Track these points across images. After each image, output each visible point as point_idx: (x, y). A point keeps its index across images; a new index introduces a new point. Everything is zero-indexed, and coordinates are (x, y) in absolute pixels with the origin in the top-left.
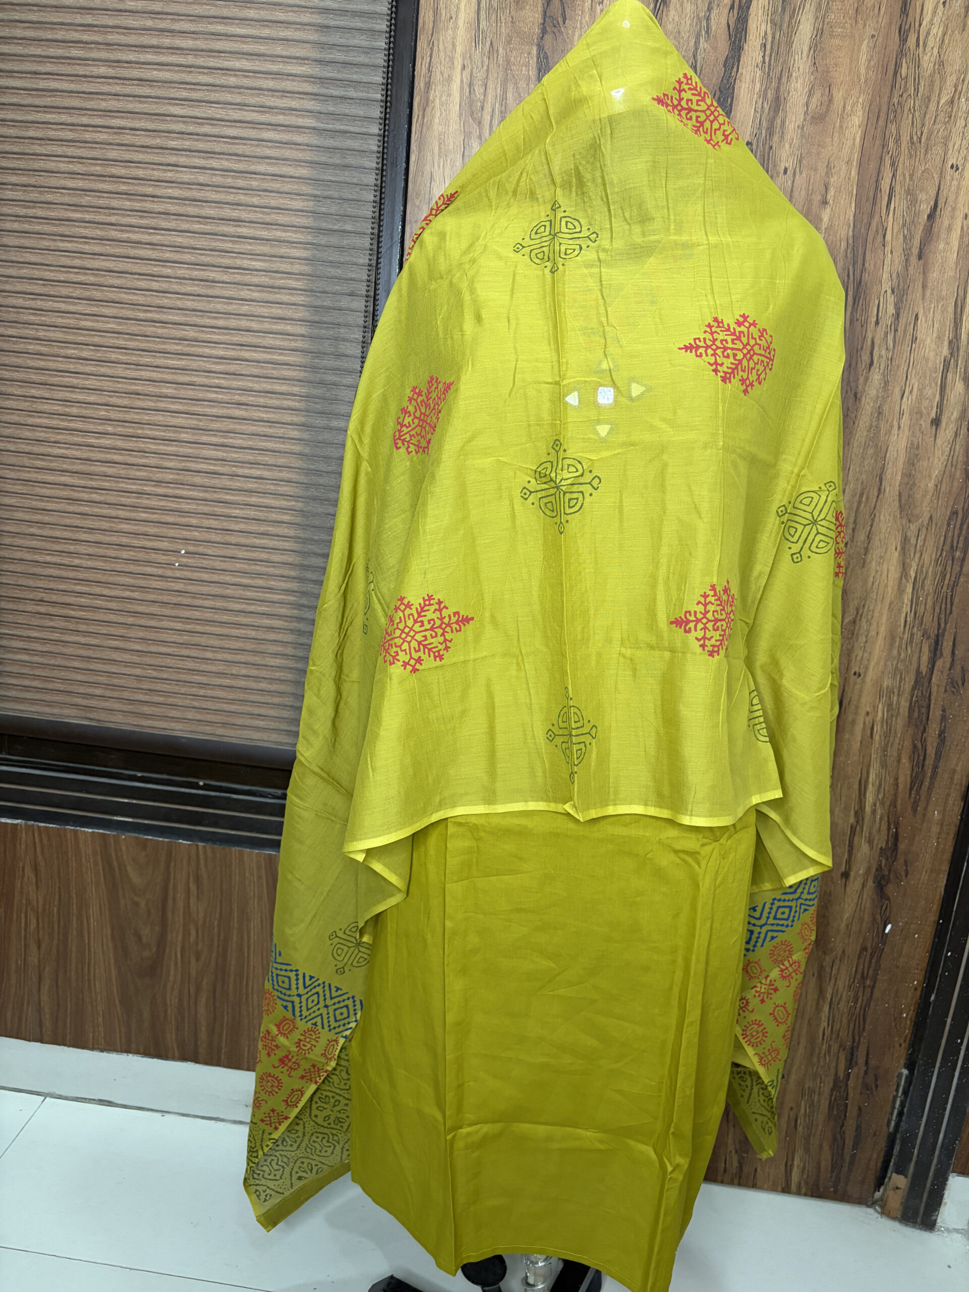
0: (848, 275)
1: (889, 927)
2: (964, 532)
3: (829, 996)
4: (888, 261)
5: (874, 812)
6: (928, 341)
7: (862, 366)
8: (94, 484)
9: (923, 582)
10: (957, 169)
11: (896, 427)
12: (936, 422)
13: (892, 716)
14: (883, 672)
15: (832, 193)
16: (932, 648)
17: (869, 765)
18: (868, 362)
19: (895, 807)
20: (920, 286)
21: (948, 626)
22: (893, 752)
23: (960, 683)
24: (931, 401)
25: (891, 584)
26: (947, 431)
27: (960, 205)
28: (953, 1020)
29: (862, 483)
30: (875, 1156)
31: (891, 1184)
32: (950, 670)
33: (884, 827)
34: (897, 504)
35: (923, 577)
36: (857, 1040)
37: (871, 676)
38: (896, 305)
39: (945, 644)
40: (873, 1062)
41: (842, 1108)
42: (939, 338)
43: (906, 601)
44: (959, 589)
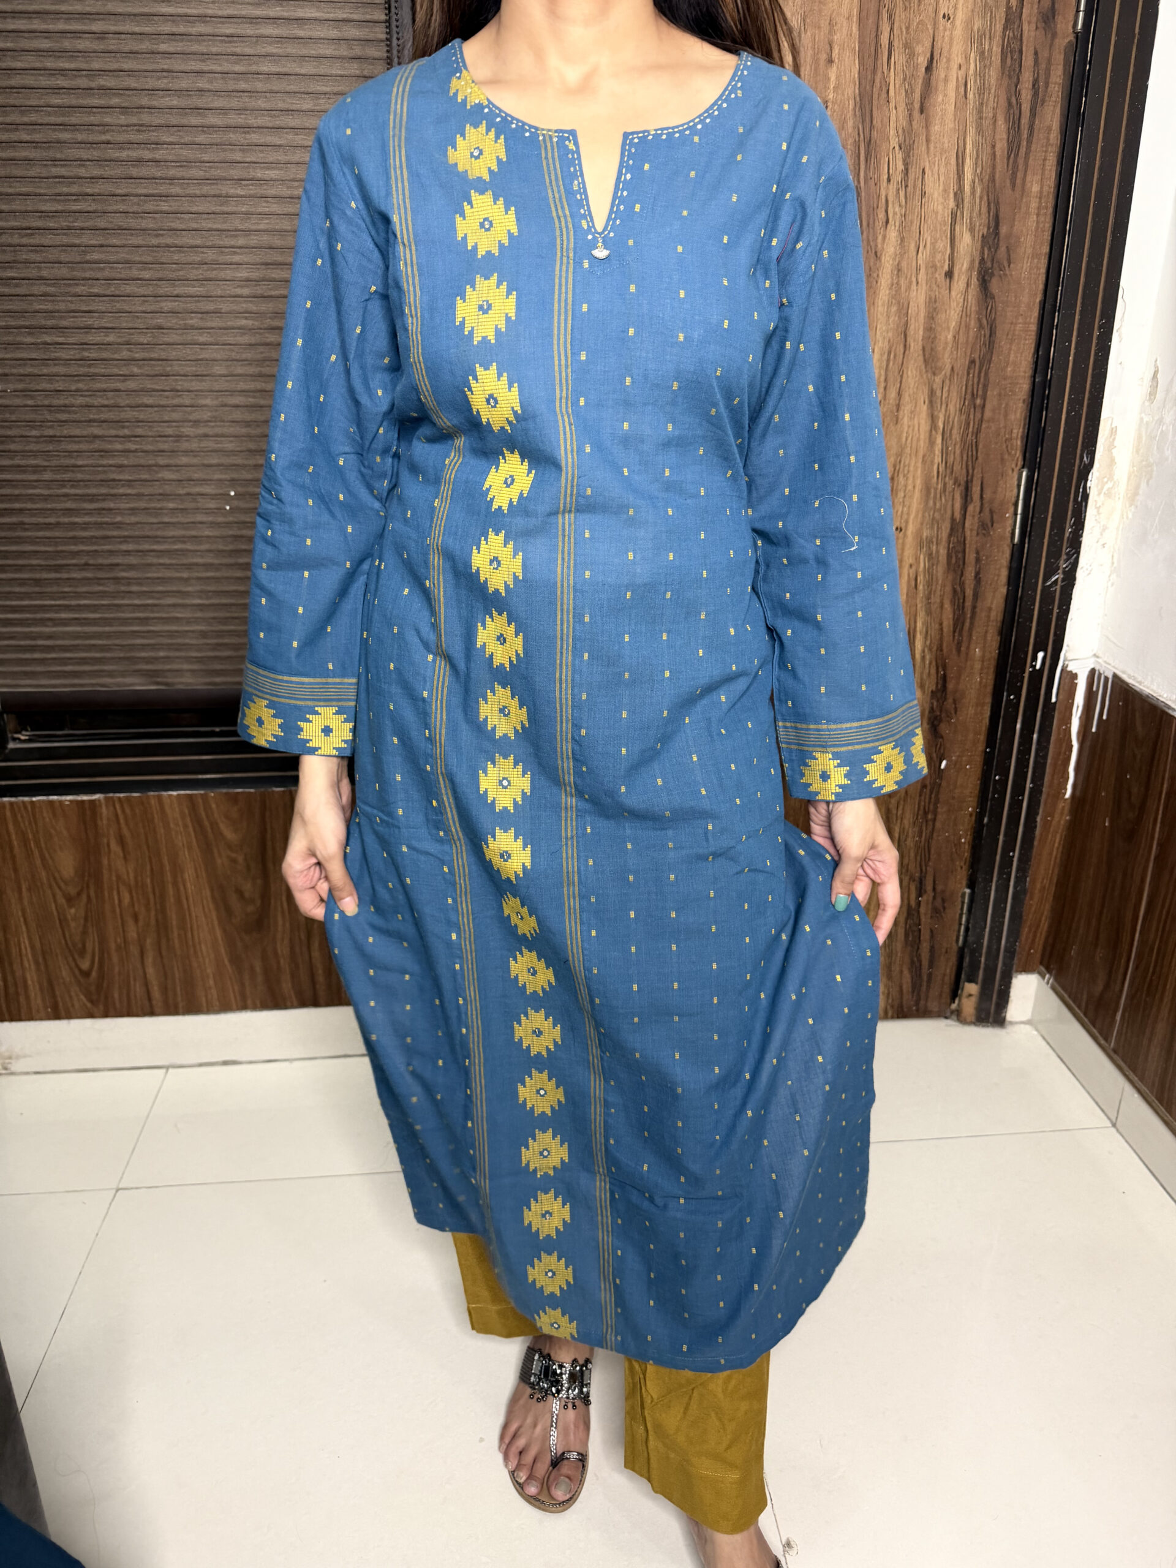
0: (859, 134)
1: (944, 764)
2: (982, 380)
3: (897, 835)
4: (893, 118)
5: (923, 658)
6: (936, 195)
7: (879, 224)
8: (126, 432)
9: (951, 430)
10: (949, 19)
11: (914, 283)
12: (949, 274)
13: (933, 565)
14: (922, 524)
15: (837, 51)
16: (963, 494)
17: (916, 615)
18: (884, 220)
19: (942, 650)
20: (924, 138)
21: (975, 471)
22: (935, 599)
23: (990, 525)
24: (943, 254)
25: (922, 437)
26: (959, 283)
27: (954, 56)
28: (1005, 835)
29: (889, 341)
30: (948, 971)
31: (965, 993)
32: (980, 513)
33: (933, 671)
34: (921, 358)
35: (950, 427)
36: (924, 868)
37: (911, 529)
38: (904, 160)
39: (974, 489)
40: (939, 888)
41: (915, 934)
42: (945, 191)
43: (937, 452)
44: (982, 435)
